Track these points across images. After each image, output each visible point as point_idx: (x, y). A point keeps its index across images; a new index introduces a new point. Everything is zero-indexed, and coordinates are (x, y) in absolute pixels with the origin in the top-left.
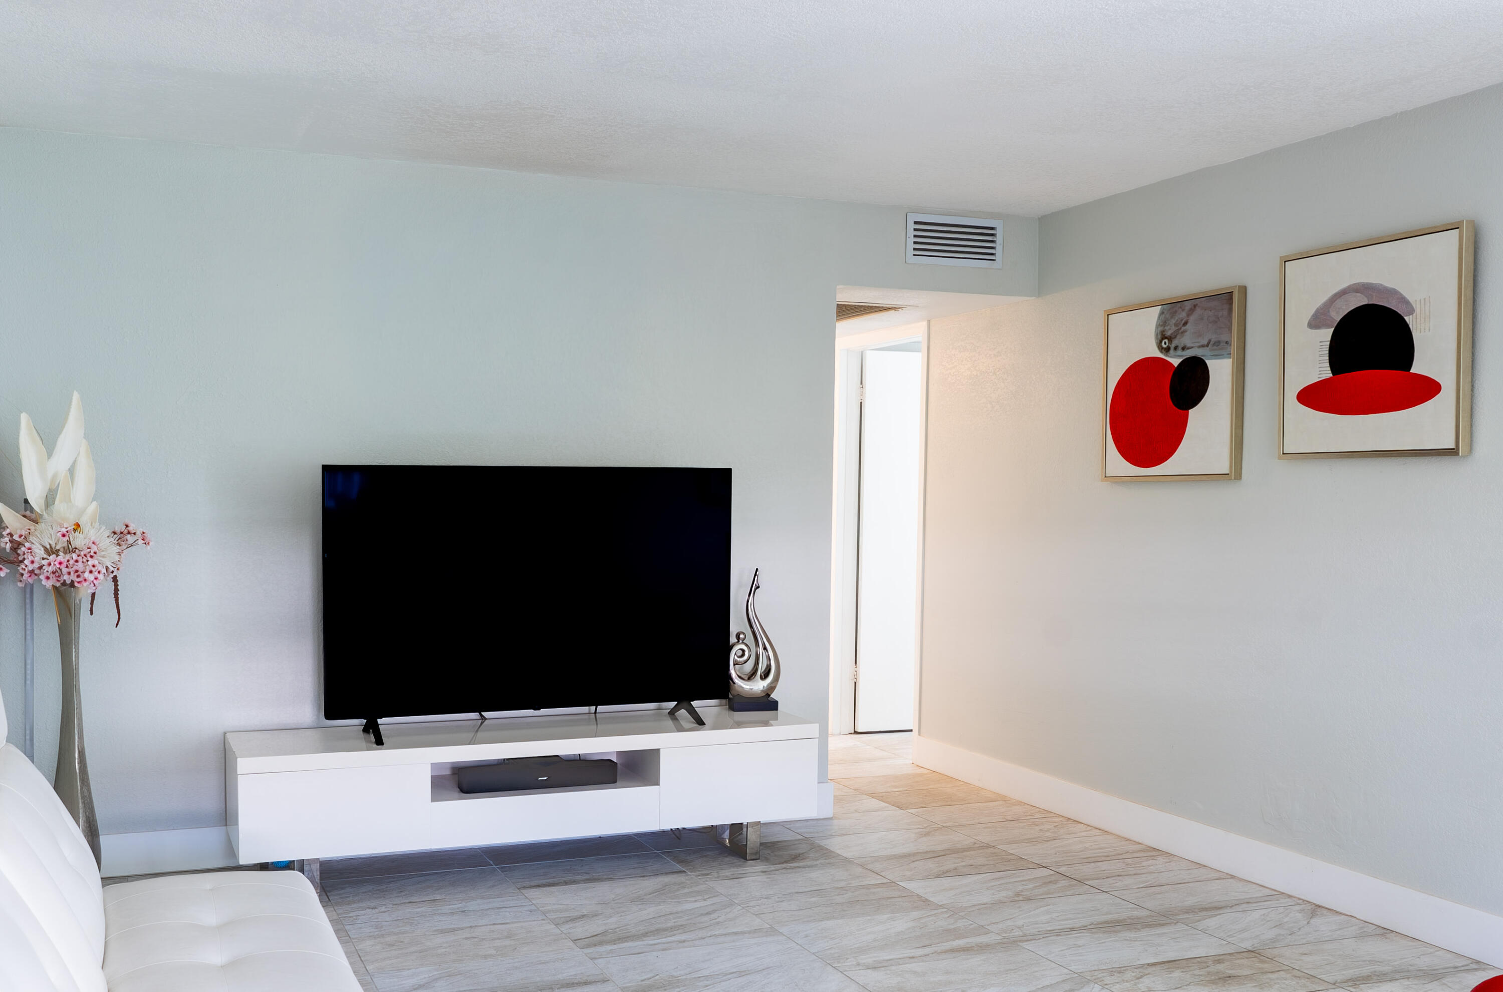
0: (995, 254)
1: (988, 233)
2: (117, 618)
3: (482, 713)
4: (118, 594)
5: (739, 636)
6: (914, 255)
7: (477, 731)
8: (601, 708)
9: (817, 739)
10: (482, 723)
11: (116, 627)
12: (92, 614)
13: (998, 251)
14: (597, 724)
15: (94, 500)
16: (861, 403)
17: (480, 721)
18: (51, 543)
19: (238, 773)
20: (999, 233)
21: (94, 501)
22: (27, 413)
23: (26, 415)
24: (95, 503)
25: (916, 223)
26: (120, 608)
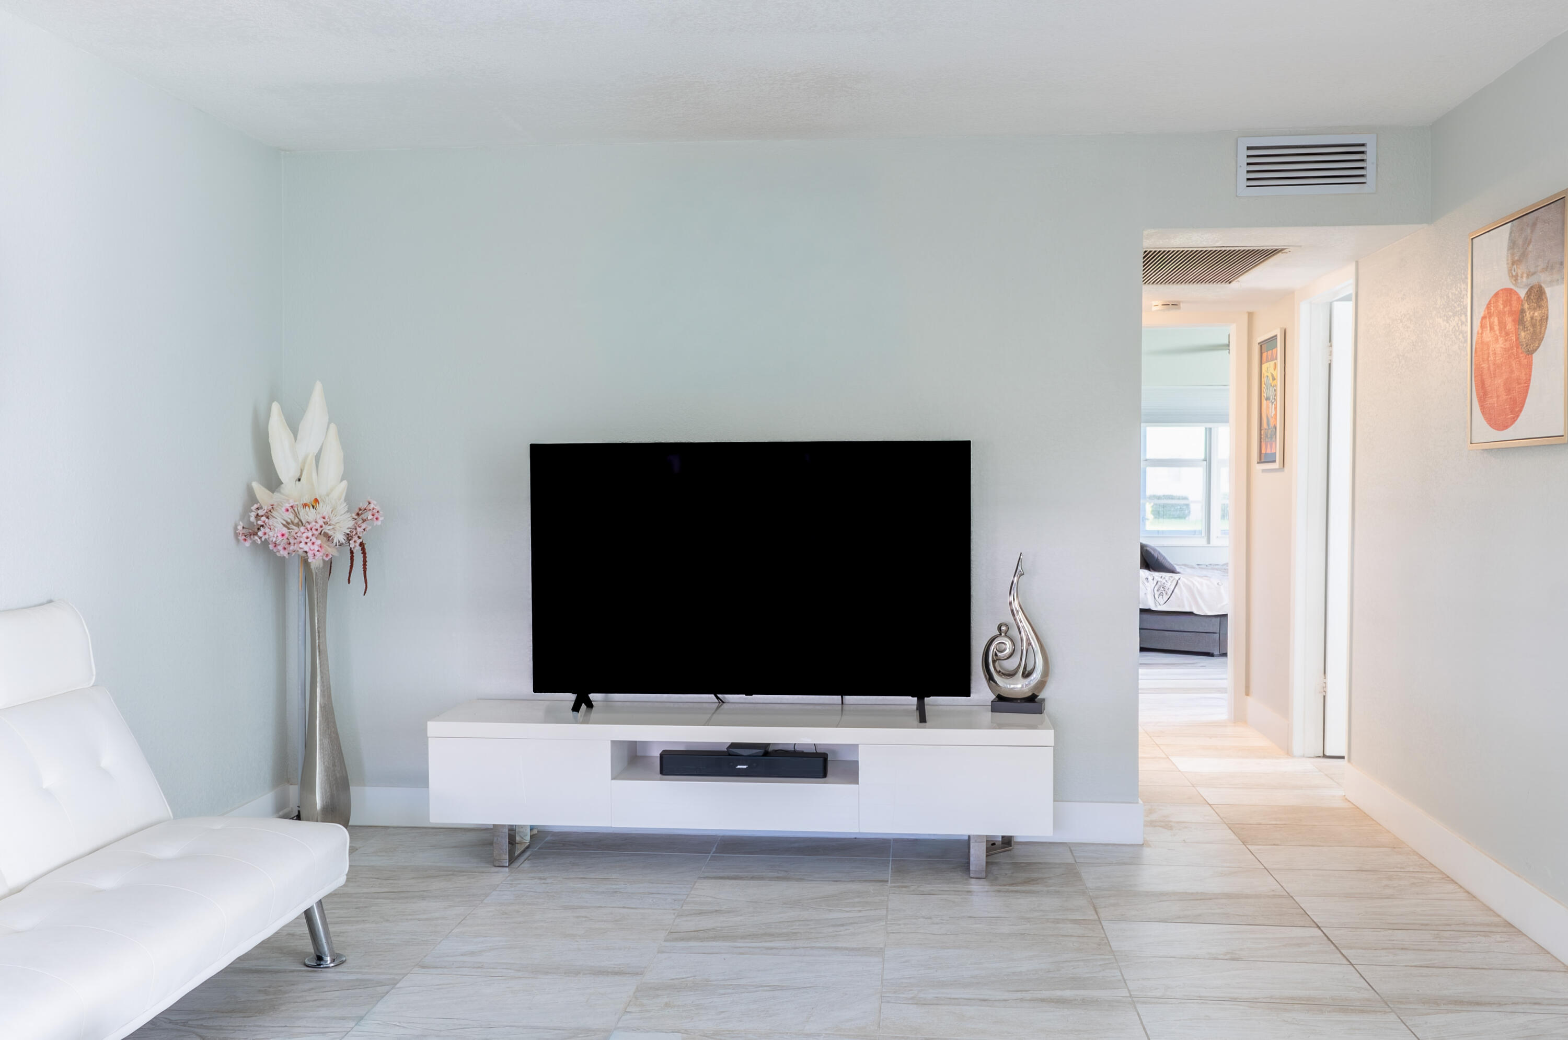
0: (1366, 175)
1: (1356, 151)
2: (365, 587)
3: (719, 695)
4: (366, 565)
5: (1000, 628)
6: (1247, 186)
7: (713, 713)
8: (849, 699)
9: (1052, 748)
10: (718, 708)
11: (364, 595)
12: (349, 583)
13: (1370, 171)
14: (842, 714)
15: (342, 480)
16: (1330, 365)
17: (717, 705)
18: (290, 517)
19: (428, 736)
20: (1370, 150)
21: (344, 480)
22: (277, 401)
23: (277, 403)
24: (345, 483)
25: (1249, 148)
26: (367, 578)
